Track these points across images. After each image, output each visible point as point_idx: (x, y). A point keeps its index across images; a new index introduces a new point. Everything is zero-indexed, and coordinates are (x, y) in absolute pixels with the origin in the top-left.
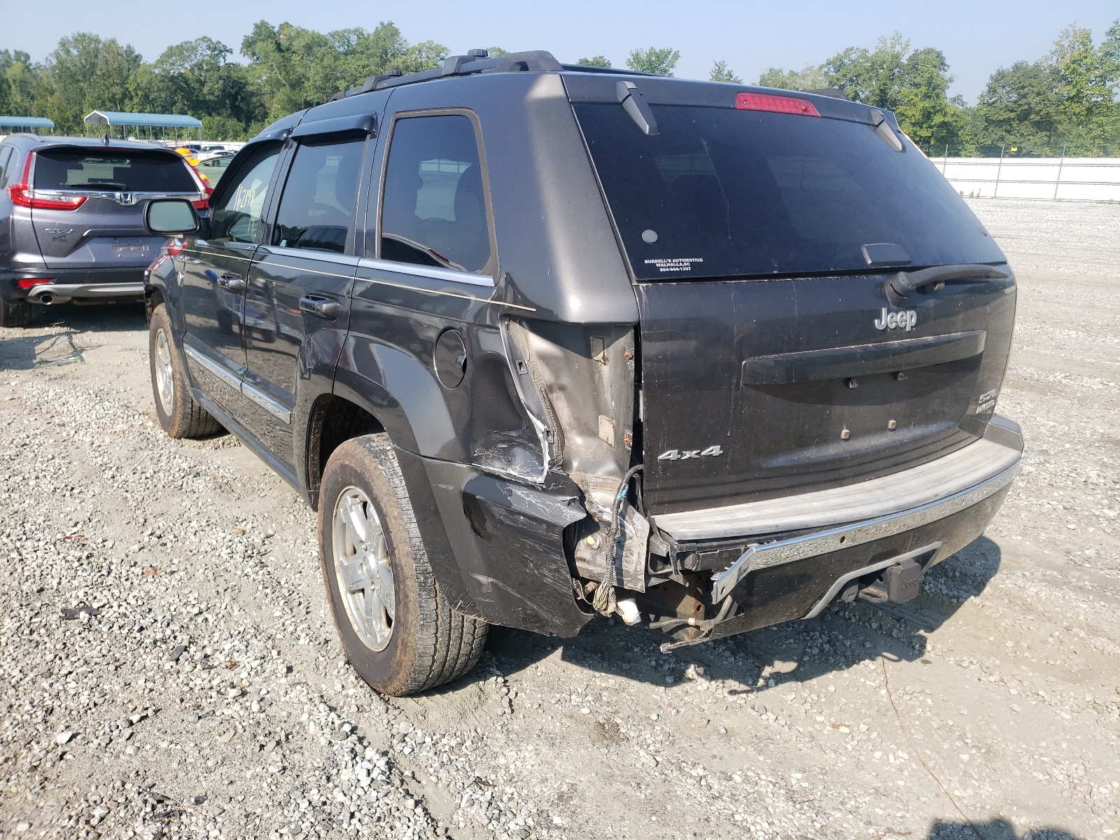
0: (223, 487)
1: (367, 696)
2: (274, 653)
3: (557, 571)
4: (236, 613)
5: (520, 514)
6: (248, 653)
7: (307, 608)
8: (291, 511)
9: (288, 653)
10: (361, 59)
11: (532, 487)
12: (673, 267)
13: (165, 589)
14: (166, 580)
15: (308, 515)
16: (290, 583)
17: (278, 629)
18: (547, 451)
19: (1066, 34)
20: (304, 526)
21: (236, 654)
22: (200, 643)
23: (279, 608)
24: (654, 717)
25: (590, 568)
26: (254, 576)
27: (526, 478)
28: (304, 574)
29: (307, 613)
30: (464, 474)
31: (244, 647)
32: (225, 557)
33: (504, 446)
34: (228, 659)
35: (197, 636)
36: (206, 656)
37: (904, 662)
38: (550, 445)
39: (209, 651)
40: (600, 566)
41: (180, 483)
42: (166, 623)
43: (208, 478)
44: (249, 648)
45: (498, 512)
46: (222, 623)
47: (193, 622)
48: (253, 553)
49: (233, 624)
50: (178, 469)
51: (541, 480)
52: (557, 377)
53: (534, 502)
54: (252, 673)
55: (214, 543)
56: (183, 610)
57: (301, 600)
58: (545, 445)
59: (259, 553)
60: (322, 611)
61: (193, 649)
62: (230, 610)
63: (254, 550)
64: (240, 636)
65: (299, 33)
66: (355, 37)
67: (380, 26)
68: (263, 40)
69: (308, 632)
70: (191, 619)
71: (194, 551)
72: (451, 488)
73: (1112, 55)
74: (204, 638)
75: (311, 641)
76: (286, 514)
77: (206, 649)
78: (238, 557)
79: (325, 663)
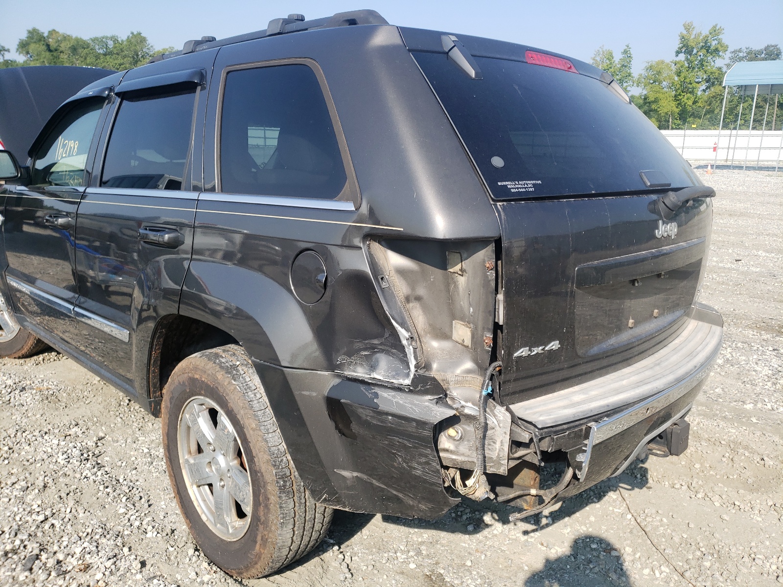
0: (50, 398)
1: (223, 580)
2: (126, 550)
3: (427, 463)
4: (81, 515)
5: (387, 414)
6: (100, 553)
7: (148, 501)
8: (118, 414)
9: (139, 548)
10: (117, 59)
11: (399, 389)
12: (521, 188)
13: (7, 500)
14: (7, 491)
15: (133, 416)
16: (128, 480)
17: (125, 525)
18: (413, 355)
19: (598, 53)
20: (132, 426)
21: (87, 556)
22: (50, 549)
23: (123, 505)
24: (469, 563)
25: (454, 457)
26: (94, 477)
27: (392, 381)
28: (140, 470)
29: (150, 506)
30: (327, 381)
31: (95, 548)
32: (62, 462)
33: (366, 353)
34: (80, 562)
35: (46, 543)
36: (59, 562)
37: (637, 490)
38: (415, 349)
39: (60, 556)
40: (463, 455)
41: (8, 398)
42: (13, 533)
43: (35, 391)
44: (100, 548)
45: (365, 414)
46: (69, 527)
47: (40, 529)
48: (89, 456)
49: (80, 527)
50: (4, 386)
51: (407, 382)
52: (413, 289)
53: (401, 402)
54: (106, 573)
55: (50, 450)
56: (28, 518)
57: (142, 494)
58: (410, 351)
59: (95, 454)
60: (163, 503)
61: (44, 556)
62: (76, 513)
63: (90, 453)
64: (89, 537)
65: (66, 38)
66: (112, 42)
67: (131, 35)
68: (35, 42)
69: (154, 524)
70: (38, 527)
71: (31, 460)
72: (314, 394)
73: (625, 66)
74: (53, 543)
75: (158, 533)
76: (113, 417)
77: (57, 554)
78: (75, 461)
79: (176, 553)
